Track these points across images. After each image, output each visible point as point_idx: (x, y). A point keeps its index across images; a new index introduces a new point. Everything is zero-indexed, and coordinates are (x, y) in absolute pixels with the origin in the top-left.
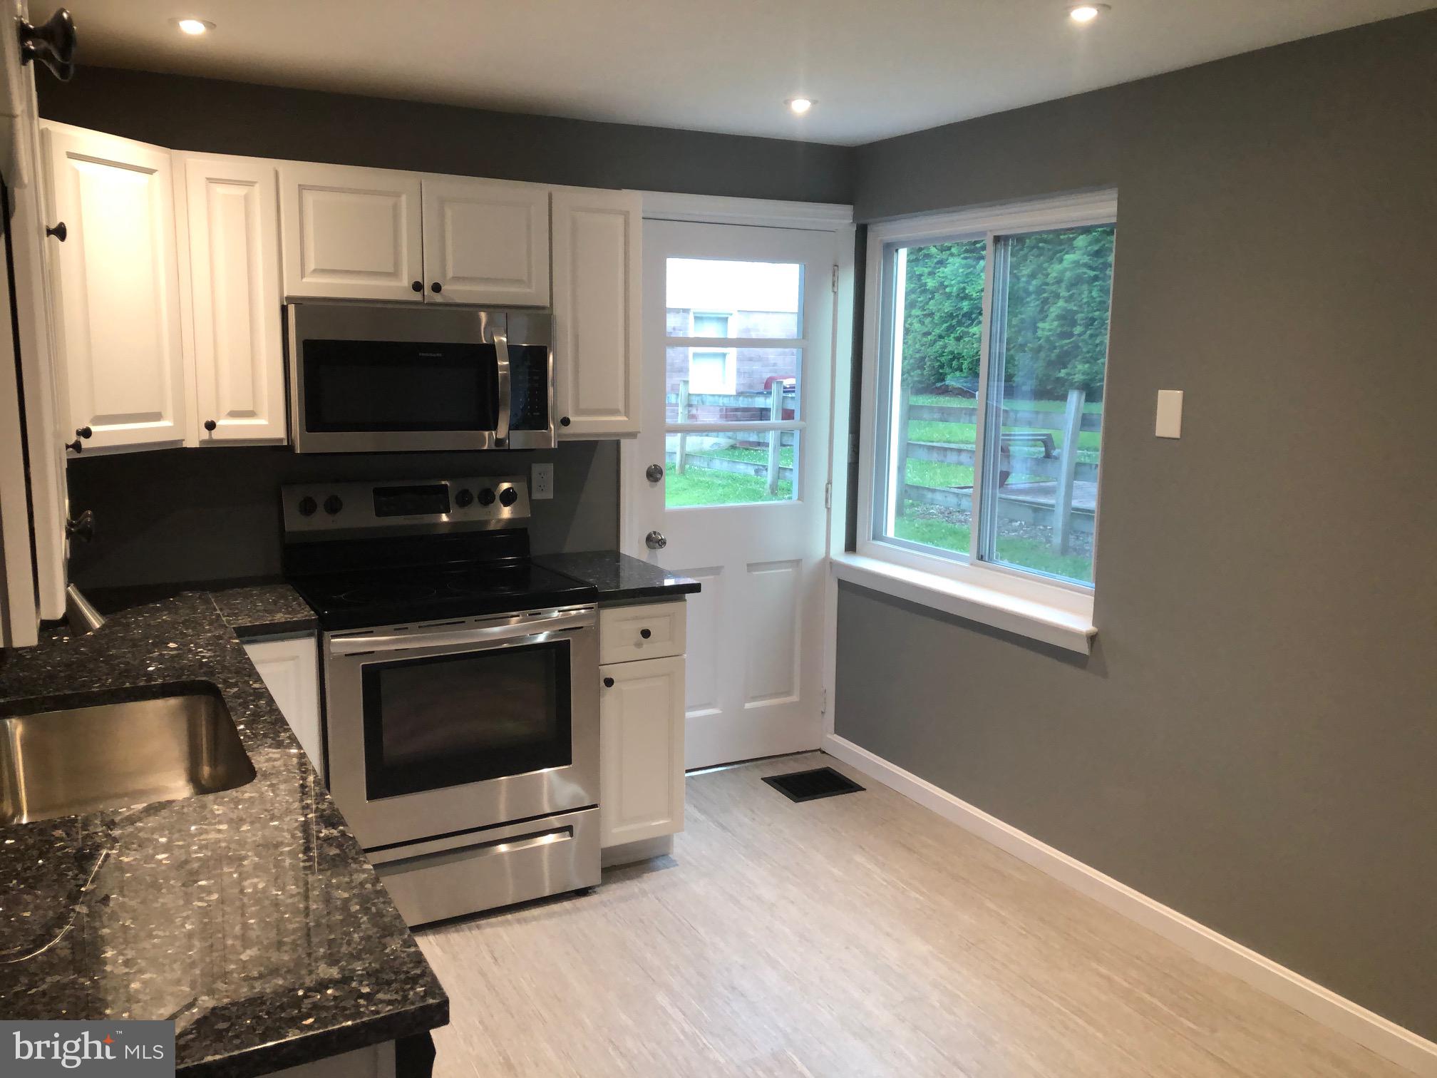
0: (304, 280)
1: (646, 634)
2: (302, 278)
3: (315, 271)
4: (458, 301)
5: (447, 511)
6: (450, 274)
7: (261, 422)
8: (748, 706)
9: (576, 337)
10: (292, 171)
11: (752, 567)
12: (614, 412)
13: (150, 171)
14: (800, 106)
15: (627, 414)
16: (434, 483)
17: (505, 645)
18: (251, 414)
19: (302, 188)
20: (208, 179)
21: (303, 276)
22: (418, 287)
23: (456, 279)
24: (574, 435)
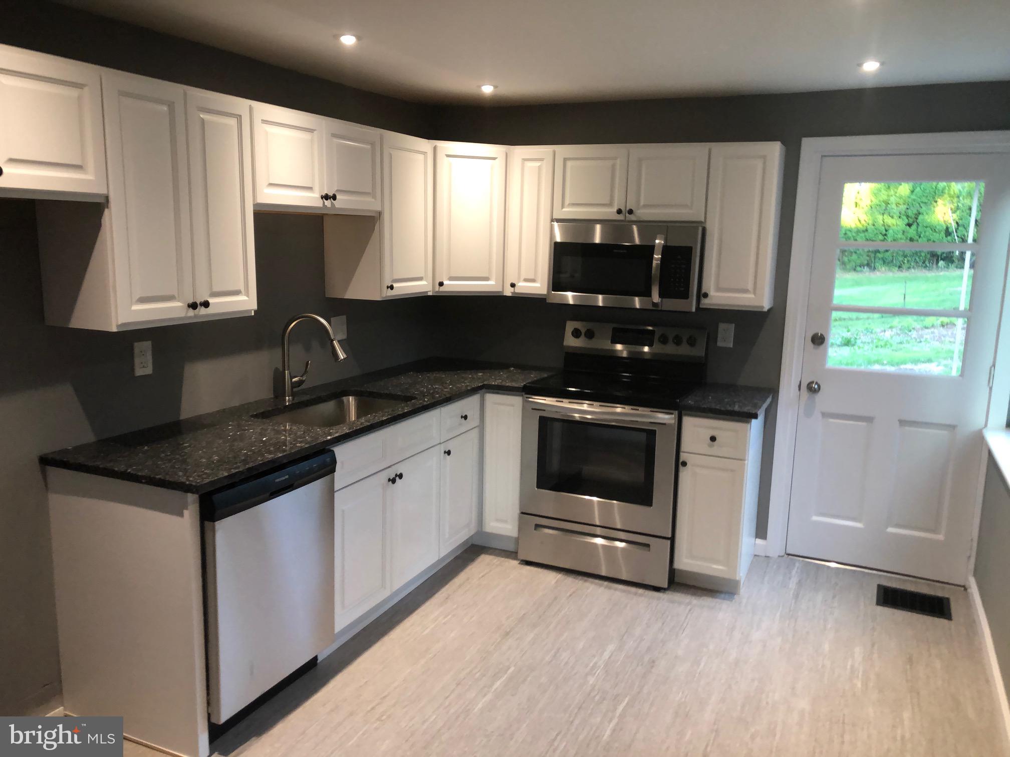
0: (564, 210)
1: (713, 439)
2: (562, 209)
3: (569, 204)
4: (646, 219)
5: (650, 345)
6: (642, 203)
7: (537, 285)
8: (891, 530)
9: (721, 241)
10: (563, 150)
11: (903, 423)
12: (746, 291)
13: (494, 159)
14: (871, 67)
15: (755, 293)
16: (642, 327)
17: (613, 424)
18: (533, 281)
19: (565, 160)
20: (523, 159)
21: (563, 207)
22: (619, 212)
23: (645, 206)
24: (711, 305)
